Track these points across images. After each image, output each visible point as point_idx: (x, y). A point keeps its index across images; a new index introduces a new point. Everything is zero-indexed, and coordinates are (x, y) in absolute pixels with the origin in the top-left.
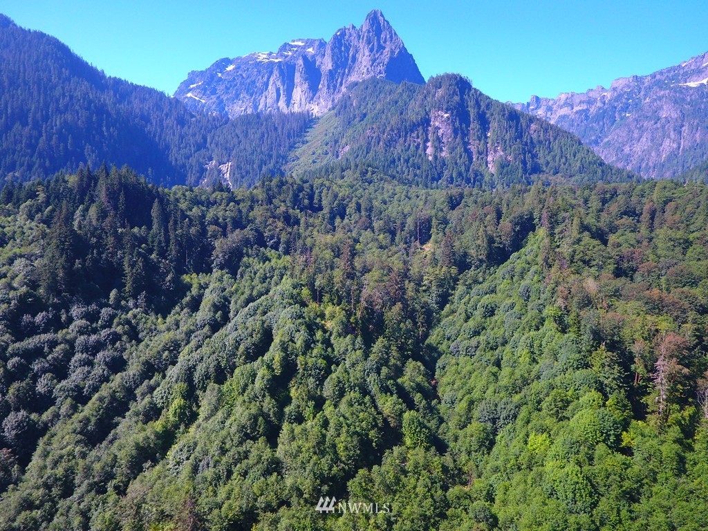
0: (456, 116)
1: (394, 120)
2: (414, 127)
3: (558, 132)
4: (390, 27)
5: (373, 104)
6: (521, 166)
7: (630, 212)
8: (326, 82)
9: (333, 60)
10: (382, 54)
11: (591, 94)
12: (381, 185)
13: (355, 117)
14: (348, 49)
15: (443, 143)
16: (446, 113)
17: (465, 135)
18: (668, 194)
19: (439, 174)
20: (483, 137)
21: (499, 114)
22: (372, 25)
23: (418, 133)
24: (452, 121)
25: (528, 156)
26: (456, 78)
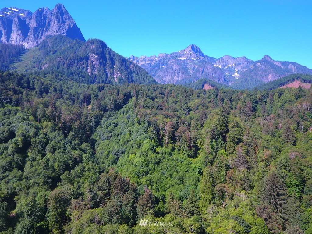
0: (101, 57)
1: (72, 55)
2: (81, 59)
3: (140, 69)
4: (68, 14)
5: (60, 47)
6: (127, 80)
7: (162, 94)
8: (32, 33)
9: (36, 22)
10: (64, 25)
11: (152, 58)
12: (66, 82)
13: (50, 51)
14: (45, 19)
15: (95, 68)
16: (96, 55)
17: (105, 65)
18: (172, 88)
19: (93, 81)
20: (112, 67)
21: (118, 59)
22: (59, 10)
23: (83, 62)
24: (99, 59)
25: (130, 76)
26: (100, 41)
